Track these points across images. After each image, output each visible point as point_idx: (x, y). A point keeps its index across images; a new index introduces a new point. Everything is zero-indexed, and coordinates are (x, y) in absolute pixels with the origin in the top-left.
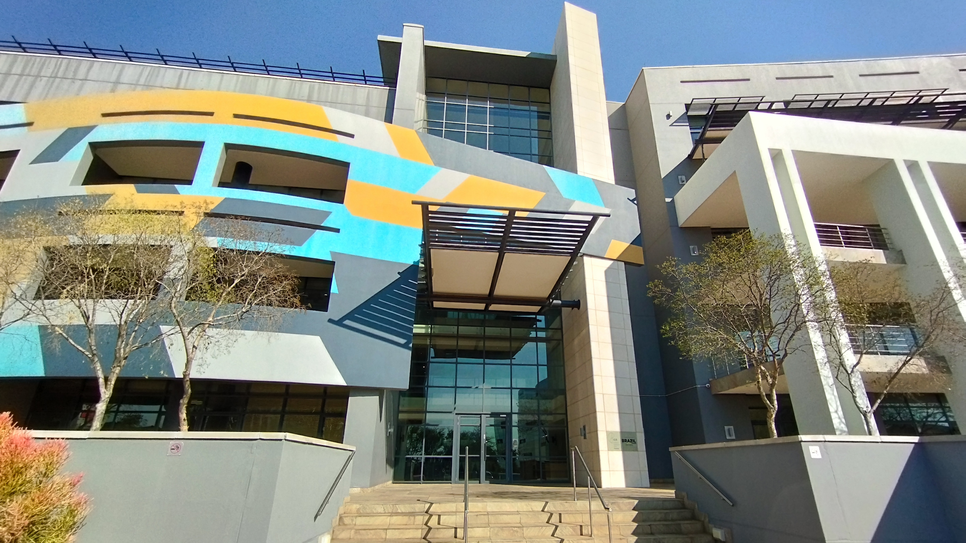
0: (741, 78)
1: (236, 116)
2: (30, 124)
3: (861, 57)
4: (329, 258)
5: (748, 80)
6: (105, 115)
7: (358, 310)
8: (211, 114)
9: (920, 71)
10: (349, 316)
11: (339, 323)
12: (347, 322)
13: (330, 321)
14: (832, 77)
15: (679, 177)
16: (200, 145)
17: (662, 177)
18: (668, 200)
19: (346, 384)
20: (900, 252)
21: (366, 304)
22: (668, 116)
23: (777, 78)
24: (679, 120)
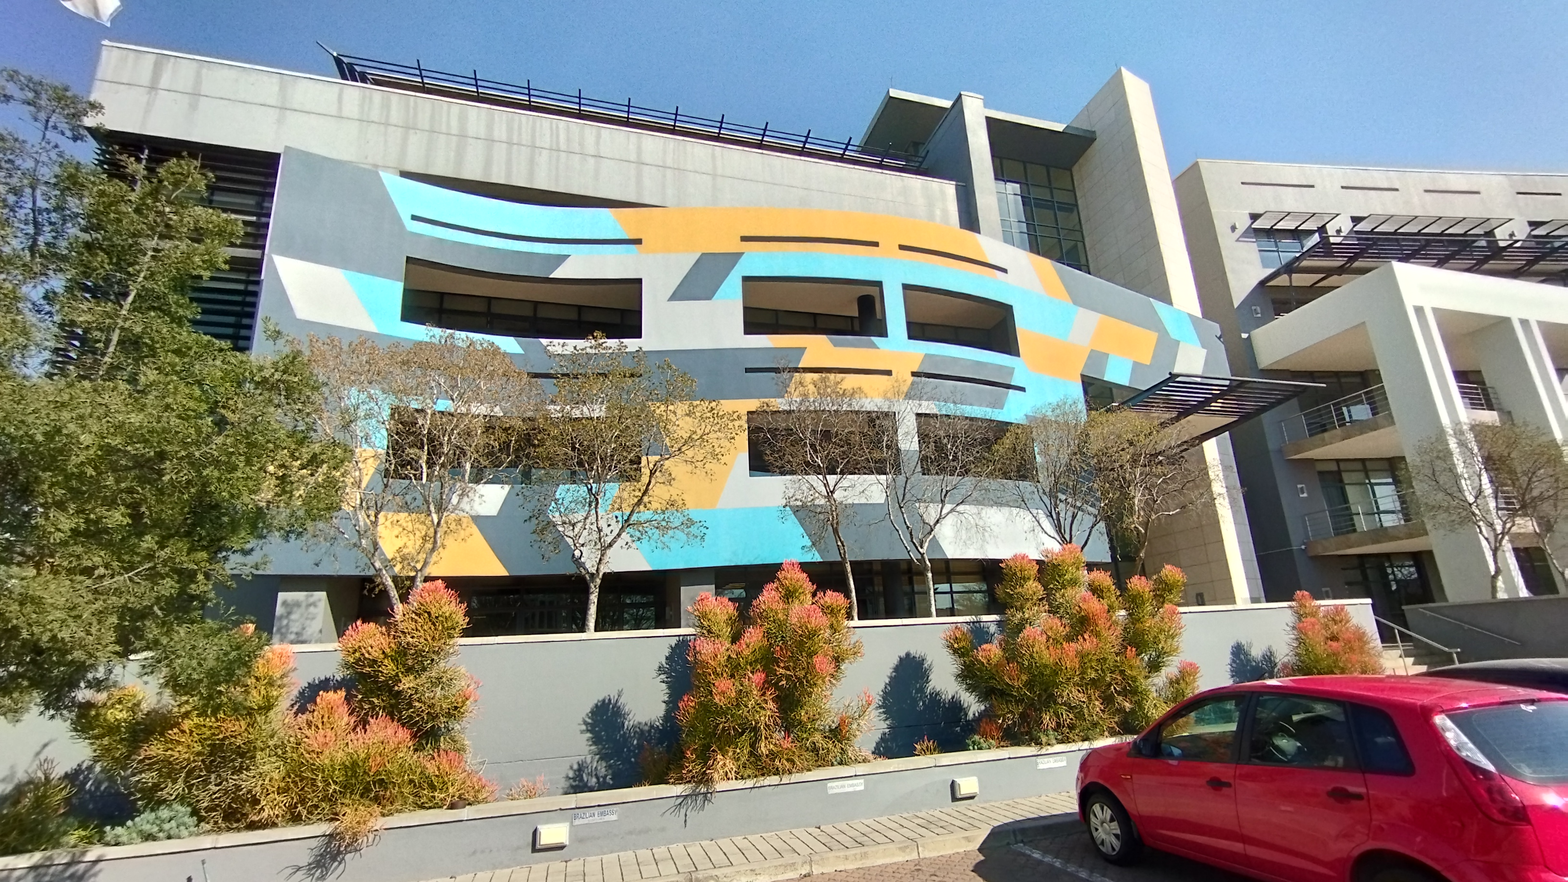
0: (1305, 183)
1: (902, 247)
3: (1425, 167)
5: (1312, 186)
6: (746, 239)
8: (876, 244)
9: (1481, 190)
14: (1397, 190)
15: (1253, 308)
16: (879, 285)
17: (1236, 306)
18: (1244, 336)
20: (1509, 413)
22: (1234, 228)
23: (1343, 187)
24: (1246, 234)
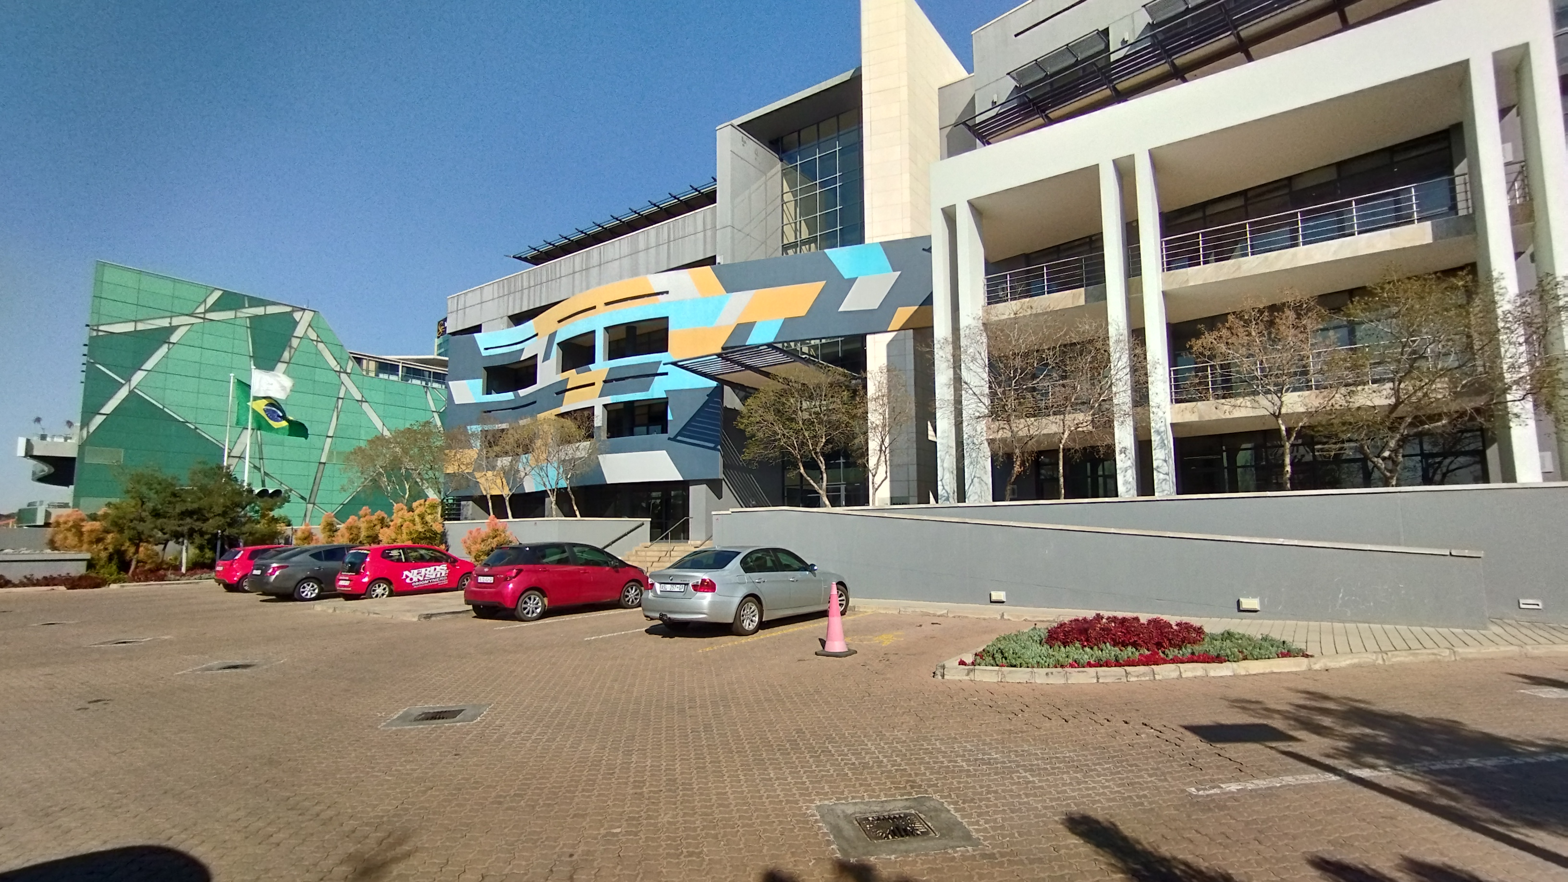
1: (605, 305)
2: (536, 335)
4: (665, 396)
6: (559, 321)
7: (684, 428)
8: (594, 308)
10: (679, 434)
11: (674, 439)
12: (679, 438)
13: (669, 439)
16: (594, 332)
19: (681, 479)
21: (688, 424)
22: (994, 103)
